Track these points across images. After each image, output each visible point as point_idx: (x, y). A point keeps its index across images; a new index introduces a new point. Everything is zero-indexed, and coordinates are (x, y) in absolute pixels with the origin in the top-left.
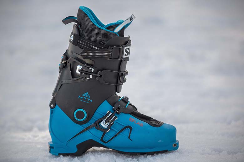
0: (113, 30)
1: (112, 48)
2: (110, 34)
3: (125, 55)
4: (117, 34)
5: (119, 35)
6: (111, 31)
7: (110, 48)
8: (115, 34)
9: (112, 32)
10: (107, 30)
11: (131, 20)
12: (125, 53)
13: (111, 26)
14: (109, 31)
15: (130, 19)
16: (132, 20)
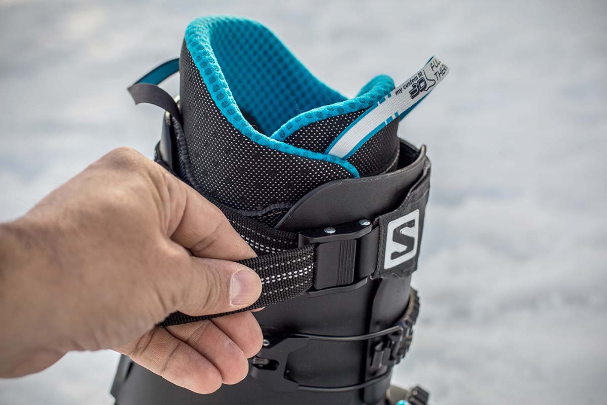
0: (323, 148)
1: (317, 244)
2: (305, 168)
3: (395, 255)
4: (347, 165)
5: (354, 170)
6: (311, 154)
7: (306, 243)
8: (335, 166)
9: (319, 156)
10: (292, 149)
11: (413, 94)
12: (392, 246)
13: (312, 125)
14: (301, 151)
15: (411, 88)
16: (422, 94)
